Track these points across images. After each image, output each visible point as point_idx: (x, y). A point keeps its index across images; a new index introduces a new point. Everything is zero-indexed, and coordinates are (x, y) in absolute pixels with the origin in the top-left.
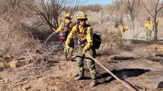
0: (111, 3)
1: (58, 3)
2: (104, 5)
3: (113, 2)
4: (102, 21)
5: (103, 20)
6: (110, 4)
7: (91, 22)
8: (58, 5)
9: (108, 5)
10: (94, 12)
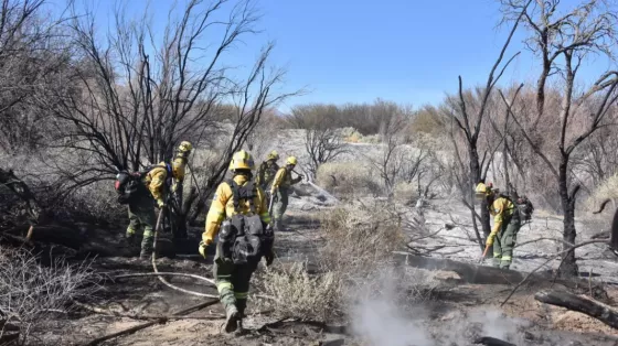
0: (443, 103)
1: (179, 93)
2: (415, 108)
3: (449, 100)
4: (390, 176)
5: (394, 173)
6: (437, 108)
7: (343, 179)
8: (178, 101)
9: (430, 110)
10: (370, 137)
